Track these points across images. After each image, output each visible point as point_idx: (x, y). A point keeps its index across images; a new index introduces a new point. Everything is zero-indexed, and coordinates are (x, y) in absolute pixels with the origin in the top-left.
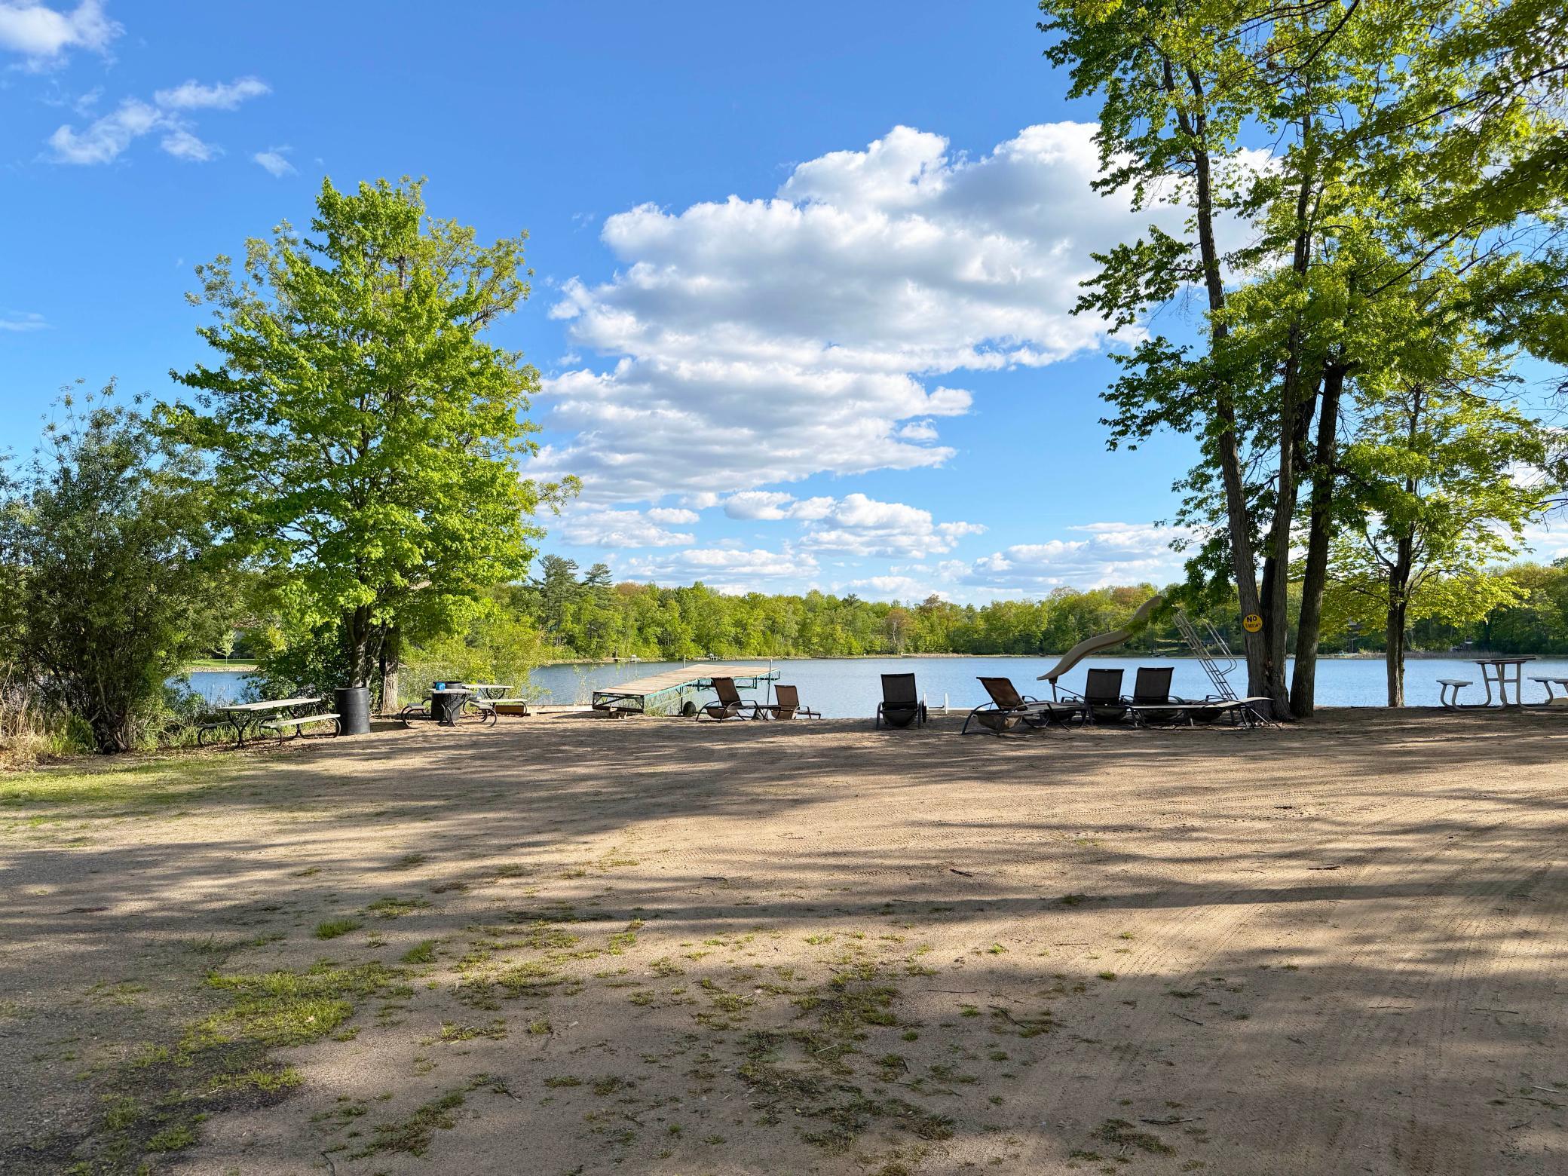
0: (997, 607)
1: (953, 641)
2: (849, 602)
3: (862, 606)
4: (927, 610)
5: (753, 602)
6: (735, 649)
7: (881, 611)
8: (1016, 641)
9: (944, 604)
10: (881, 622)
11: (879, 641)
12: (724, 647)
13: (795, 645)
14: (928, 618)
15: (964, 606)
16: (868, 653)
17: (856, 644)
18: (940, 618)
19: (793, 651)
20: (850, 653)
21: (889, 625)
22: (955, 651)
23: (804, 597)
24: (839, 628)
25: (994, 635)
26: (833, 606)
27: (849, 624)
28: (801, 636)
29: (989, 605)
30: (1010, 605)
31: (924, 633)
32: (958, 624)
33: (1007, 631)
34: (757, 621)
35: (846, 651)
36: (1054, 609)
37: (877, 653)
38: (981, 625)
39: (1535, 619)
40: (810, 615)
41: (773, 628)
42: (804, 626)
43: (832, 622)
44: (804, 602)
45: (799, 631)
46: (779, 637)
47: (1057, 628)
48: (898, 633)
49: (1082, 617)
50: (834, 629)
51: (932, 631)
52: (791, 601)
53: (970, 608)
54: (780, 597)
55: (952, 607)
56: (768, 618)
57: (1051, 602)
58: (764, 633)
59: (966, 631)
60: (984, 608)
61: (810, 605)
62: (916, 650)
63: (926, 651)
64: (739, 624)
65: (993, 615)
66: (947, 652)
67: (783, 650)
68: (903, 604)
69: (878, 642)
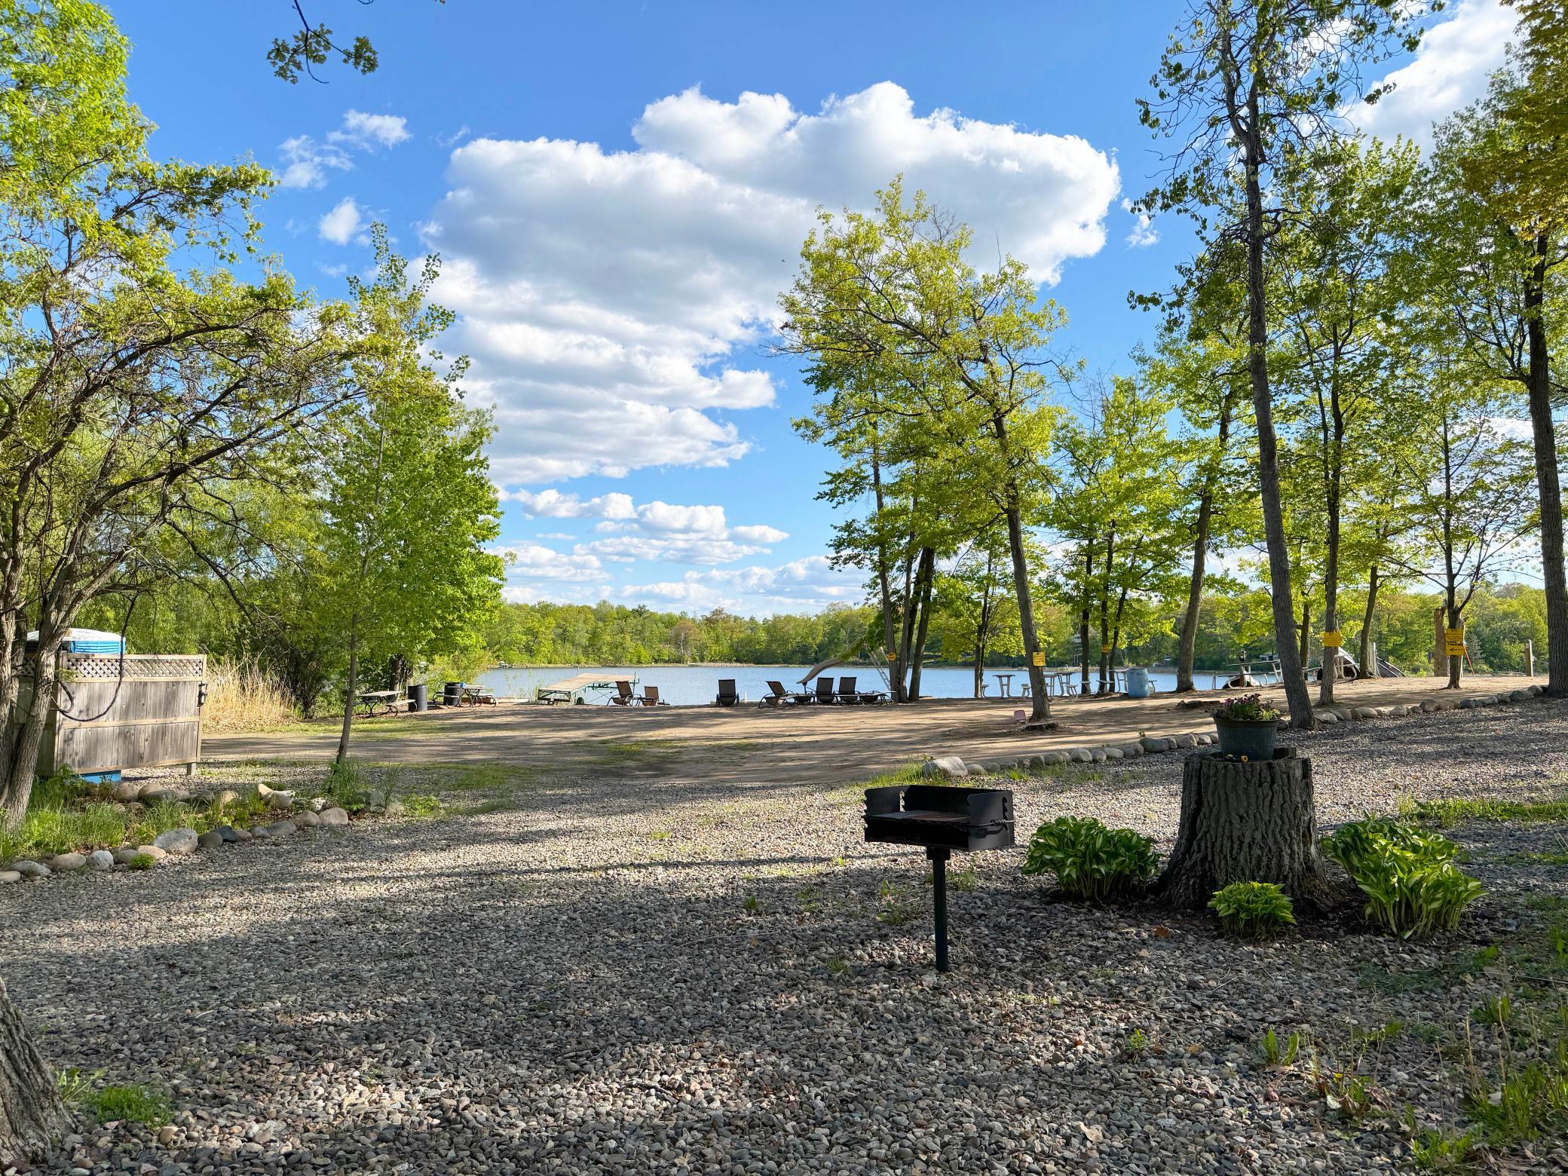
0: (776, 619)
1: (736, 651)
2: (639, 612)
3: (652, 618)
4: (711, 622)
5: (545, 610)
6: (526, 657)
7: (669, 622)
8: (794, 652)
9: (729, 616)
10: (670, 632)
11: (667, 650)
12: (515, 655)
13: (586, 653)
14: (714, 629)
15: (747, 619)
16: (656, 661)
17: (645, 654)
18: (724, 629)
19: (583, 659)
20: (639, 662)
21: (678, 635)
22: (737, 661)
23: (594, 607)
24: (628, 637)
25: (774, 646)
26: (624, 615)
27: (639, 633)
28: (591, 645)
29: (770, 618)
30: (789, 619)
31: (709, 643)
32: (742, 635)
33: (786, 642)
34: (548, 631)
35: (635, 660)
36: (829, 623)
37: (666, 662)
38: (763, 636)
39: (1216, 641)
40: (600, 624)
41: (564, 637)
42: (594, 635)
43: (622, 632)
44: (594, 612)
45: (590, 639)
46: (568, 645)
47: (831, 641)
48: (686, 642)
49: (853, 631)
50: (624, 638)
51: (717, 641)
52: (581, 610)
53: (752, 619)
54: (570, 606)
55: (736, 619)
56: (558, 626)
57: (828, 615)
58: (554, 641)
59: (749, 642)
60: (765, 621)
61: (601, 615)
62: (702, 660)
63: (712, 661)
64: (531, 632)
65: (774, 628)
66: (730, 661)
67: (573, 658)
68: (690, 616)
69: (666, 652)
